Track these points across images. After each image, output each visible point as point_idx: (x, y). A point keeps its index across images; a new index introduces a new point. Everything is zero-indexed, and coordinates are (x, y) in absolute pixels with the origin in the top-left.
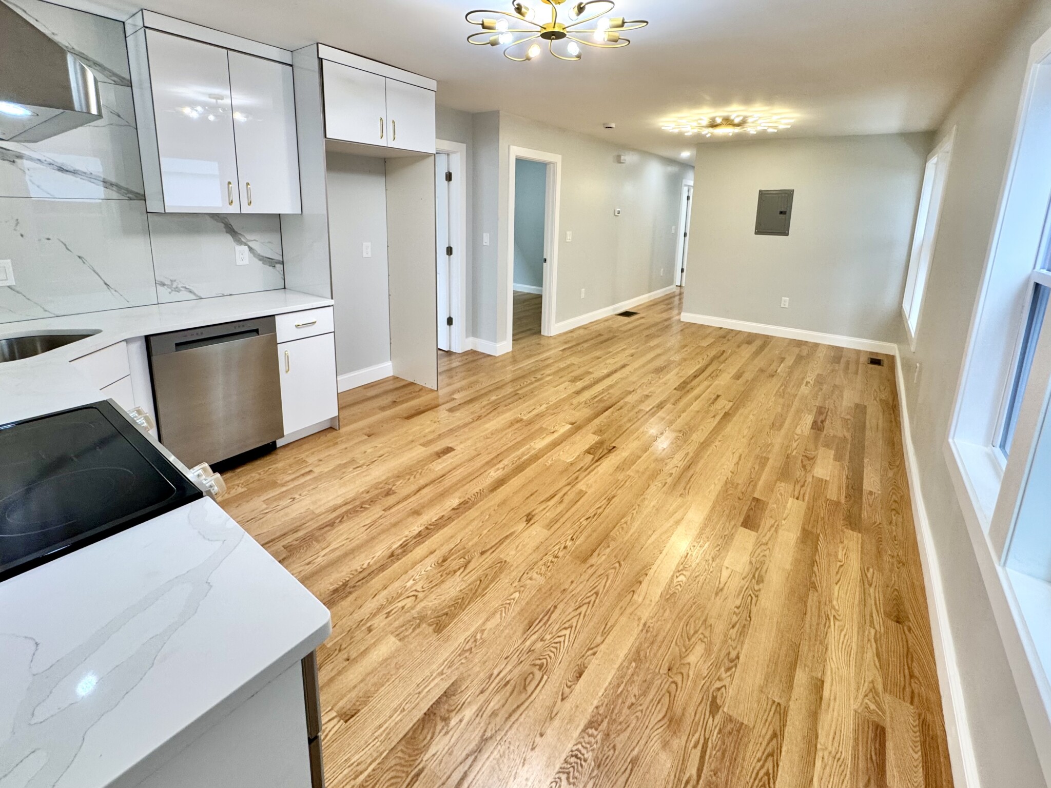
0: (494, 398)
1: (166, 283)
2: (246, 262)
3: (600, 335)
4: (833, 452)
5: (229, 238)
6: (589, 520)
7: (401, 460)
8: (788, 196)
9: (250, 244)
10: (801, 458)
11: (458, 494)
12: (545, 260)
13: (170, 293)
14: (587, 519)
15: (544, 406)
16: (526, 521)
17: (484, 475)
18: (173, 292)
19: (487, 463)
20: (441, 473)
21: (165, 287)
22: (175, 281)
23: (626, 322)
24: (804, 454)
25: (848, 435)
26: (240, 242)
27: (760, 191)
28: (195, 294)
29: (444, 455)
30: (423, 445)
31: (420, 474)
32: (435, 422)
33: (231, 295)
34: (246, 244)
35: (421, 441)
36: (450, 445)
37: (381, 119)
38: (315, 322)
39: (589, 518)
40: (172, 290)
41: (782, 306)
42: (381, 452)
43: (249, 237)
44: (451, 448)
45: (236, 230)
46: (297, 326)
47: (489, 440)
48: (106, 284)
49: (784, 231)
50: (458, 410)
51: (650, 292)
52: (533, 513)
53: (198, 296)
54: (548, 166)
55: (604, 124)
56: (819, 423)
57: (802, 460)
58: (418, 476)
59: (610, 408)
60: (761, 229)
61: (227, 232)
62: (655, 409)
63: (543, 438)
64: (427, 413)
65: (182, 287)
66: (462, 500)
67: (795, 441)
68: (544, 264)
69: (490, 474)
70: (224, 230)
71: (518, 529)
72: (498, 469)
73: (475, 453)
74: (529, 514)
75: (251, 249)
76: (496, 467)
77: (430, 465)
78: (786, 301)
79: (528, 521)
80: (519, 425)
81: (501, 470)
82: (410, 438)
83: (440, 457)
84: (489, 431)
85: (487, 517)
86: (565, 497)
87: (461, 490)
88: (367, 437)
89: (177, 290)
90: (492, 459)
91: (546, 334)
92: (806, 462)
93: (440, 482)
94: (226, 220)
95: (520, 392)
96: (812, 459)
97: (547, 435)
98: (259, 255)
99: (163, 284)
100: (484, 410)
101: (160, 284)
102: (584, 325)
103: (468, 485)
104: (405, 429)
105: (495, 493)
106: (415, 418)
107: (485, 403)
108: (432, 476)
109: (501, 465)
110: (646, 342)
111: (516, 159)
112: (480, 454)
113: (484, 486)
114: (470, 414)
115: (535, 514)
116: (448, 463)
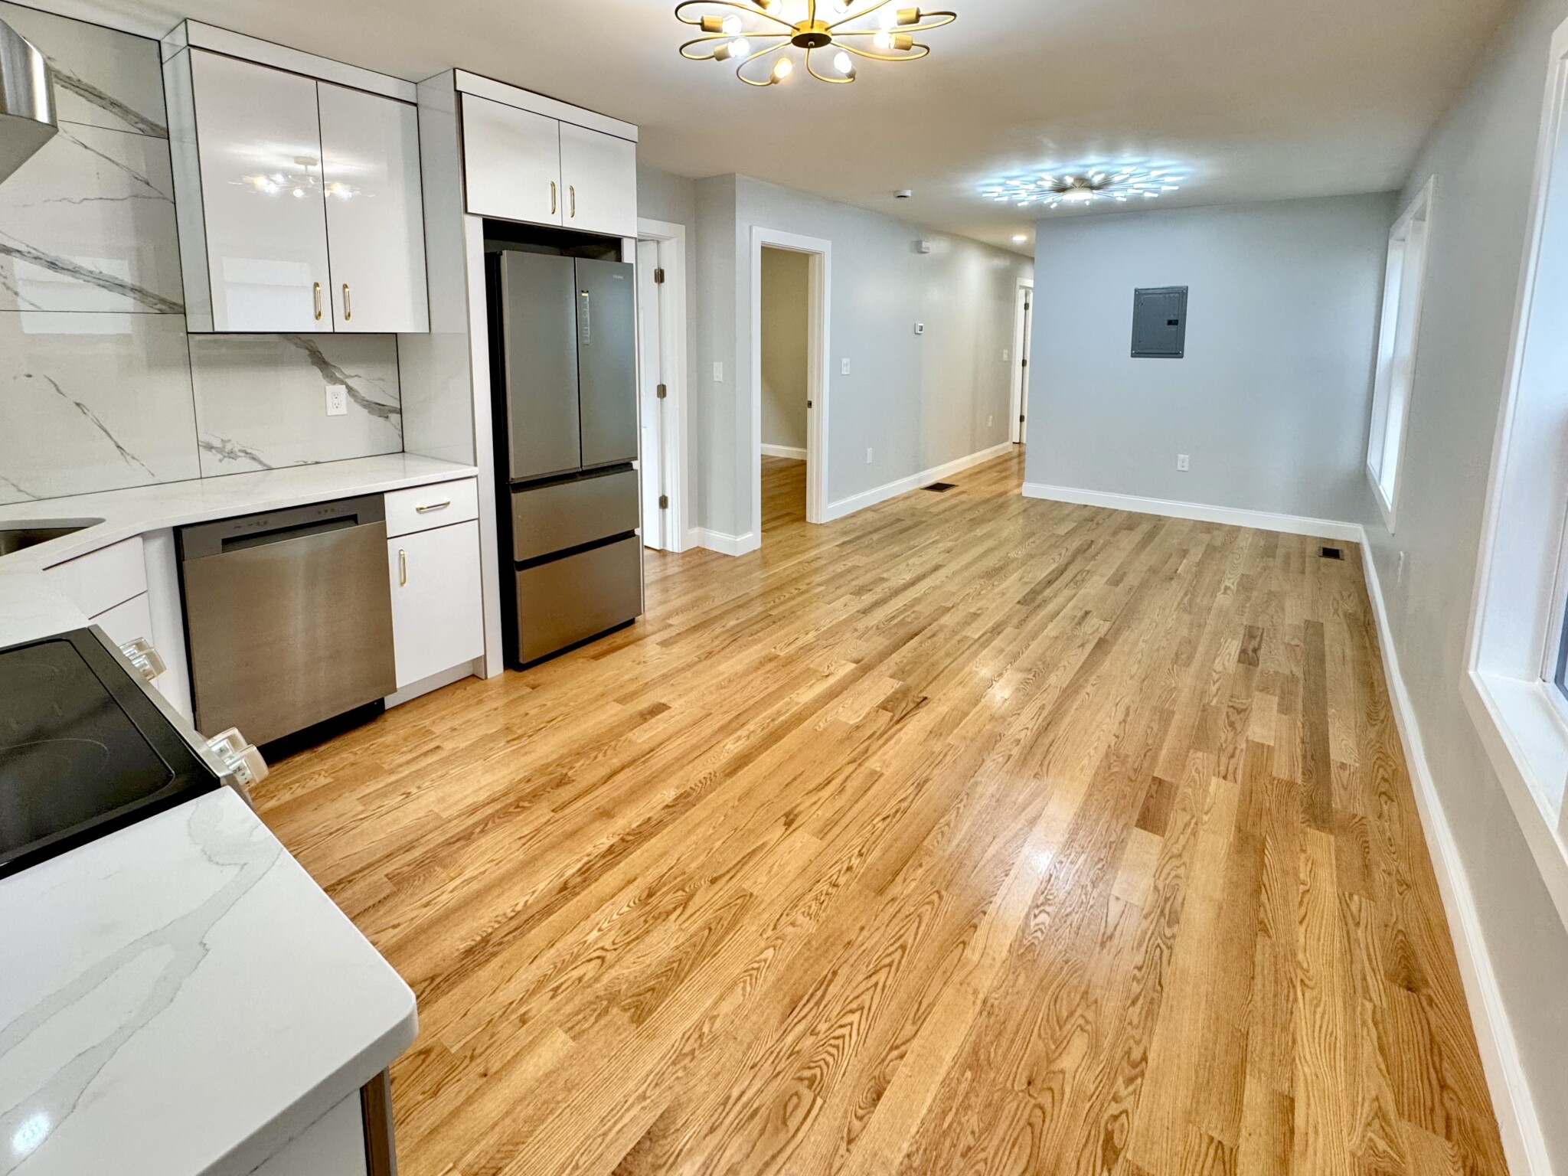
0: (732, 623)
1: (215, 445)
2: (343, 410)
3: (899, 520)
4: (1276, 699)
5: (317, 373)
6: (889, 820)
7: (584, 727)
8: (1179, 296)
9: (349, 382)
10: (1225, 710)
11: (674, 781)
12: (810, 404)
13: (221, 461)
14: (884, 819)
15: (812, 634)
16: (785, 825)
17: (717, 749)
18: (226, 459)
19: (722, 729)
20: (647, 747)
21: (213, 451)
22: (229, 441)
23: (938, 499)
24: (1231, 704)
25: (1299, 673)
26: (334, 380)
27: (1136, 290)
28: (260, 462)
29: (653, 717)
30: (620, 701)
31: (615, 749)
32: (639, 663)
33: (317, 463)
34: (342, 382)
35: (616, 695)
36: (662, 701)
37: (553, 184)
38: (448, 503)
39: (888, 817)
40: (225, 457)
41: (1180, 468)
42: (553, 714)
43: (347, 371)
44: (664, 705)
45: (327, 360)
46: (419, 510)
47: (723, 691)
48: (118, 447)
49: (1177, 352)
50: (675, 643)
51: (973, 451)
52: (796, 812)
53: (265, 465)
54: (811, 259)
55: (895, 192)
56: (1250, 653)
57: (1227, 713)
58: (609, 752)
59: (916, 635)
60: (1141, 349)
61: (313, 363)
62: (989, 635)
63: (811, 686)
64: (626, 649)
65: (240, 451)
66: (681, 790)
67: (1214, 683)
68: (809, 409)
69: (727, 748)
70: (310, 360)
71: (771, 839)
72: (739, 738)
73: (705, 712)
74: (791, 812)
75: (350, 389)
76: (735, 736)
77: (630, 734)
78: (1183, 460)
79: (788, 824)
80: (769, 666)
81: (744, 740)
82: (600, 689)
83: (646, 720)
84: (725, 676)
85: (722, 818)
86: (848, 782)
87: (681, 773)
88: (529, 690)
89: (231, 455)
90: (730, 722)
91: (814, 521)
92: (1235, 717)
93: (644, 762)
94: (313, 345)
95: (774, 612)
96: (1245, 710)
97: (818, 680)
98: (363, 399)
99: (210, 447)
100: (717, 642)
101: (204, 447)
102: (874, 505)
103: (691, 765)
104: (590, 676)
105: (734, 778)
106: (608, 657)
107: (719, 630)
108: (634, 752)
109: (743, 732)
110: (971, 530)
111: (762, 247)
112: (711, 714)
113: (716, 766)
114: (694, 649)
115: (800, 813)
116: (659, 730)
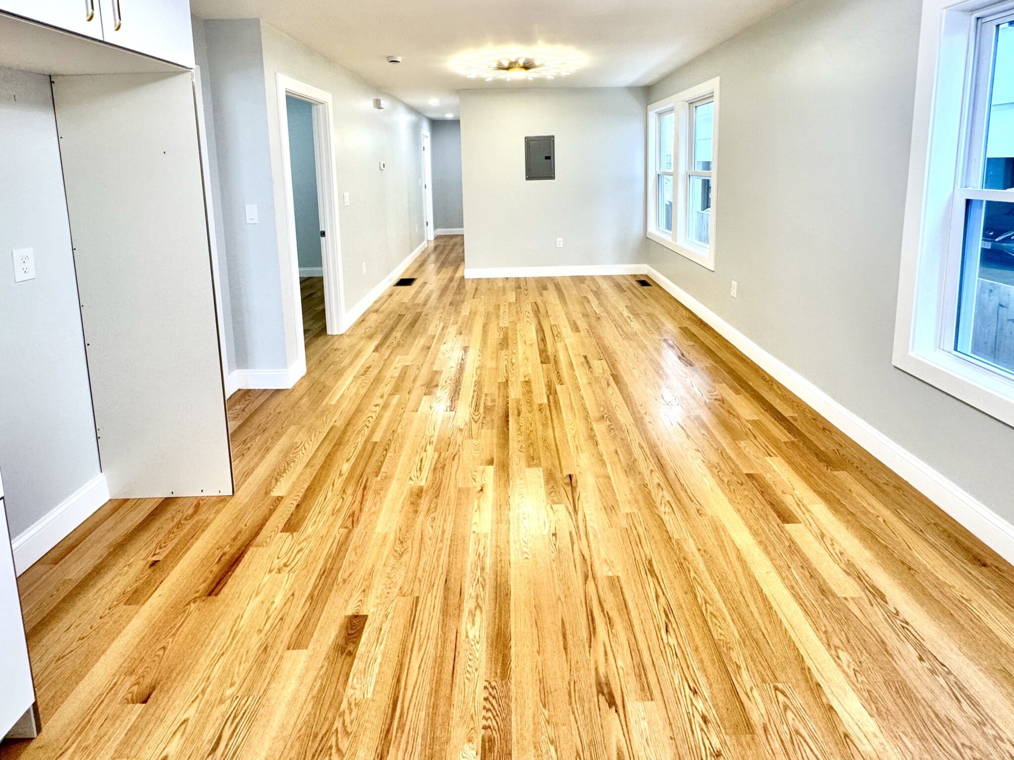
0: (346, 467)
11: (458, 733)
14: (667, 631)
15: (430, 449)
16: (610, 707)
17: (463, 646)
19: (445, 612)
20: (384, 700)
29: (356, 643)
31: (347, 734)
36: (350, 612)
39: (667, 626)
44: (356, 617)
47: (406, 557)
50: (304, 518)
52: (603, 679)
59: (507, 416)
63: (479, 507)
66: (478, 741)
69: (471, 636)
71: (618, 741)
72: (472, 615)
73: (410, 599)
74: (599, 684)
76: (465, 614)
77: (349, 691)
79: (612, 703)
80: (424, 504)
81: (478, 612)
82: (255, 642)
83: (351, 655)
84: (392, 537)
86: (605, 605)
87: (456, 713)
88: (139, 708)
90: (446, 598)
91: (336, 333)
92: (725, 406)
93: (401, 727)
95: (377, 438)
96: (724, 400)
97: (479, 498)
100: (349, 499)
103: (456, 691)
104: (225, 626)
105: (513, 676)
106: (230, 582)
107: (339, 483)
108: (374, 721)
109: (468, 605)
112: (418, 598)
113: (482, 671)
114: (332, 519)
115: (607, 677)
116: (379, 660)
